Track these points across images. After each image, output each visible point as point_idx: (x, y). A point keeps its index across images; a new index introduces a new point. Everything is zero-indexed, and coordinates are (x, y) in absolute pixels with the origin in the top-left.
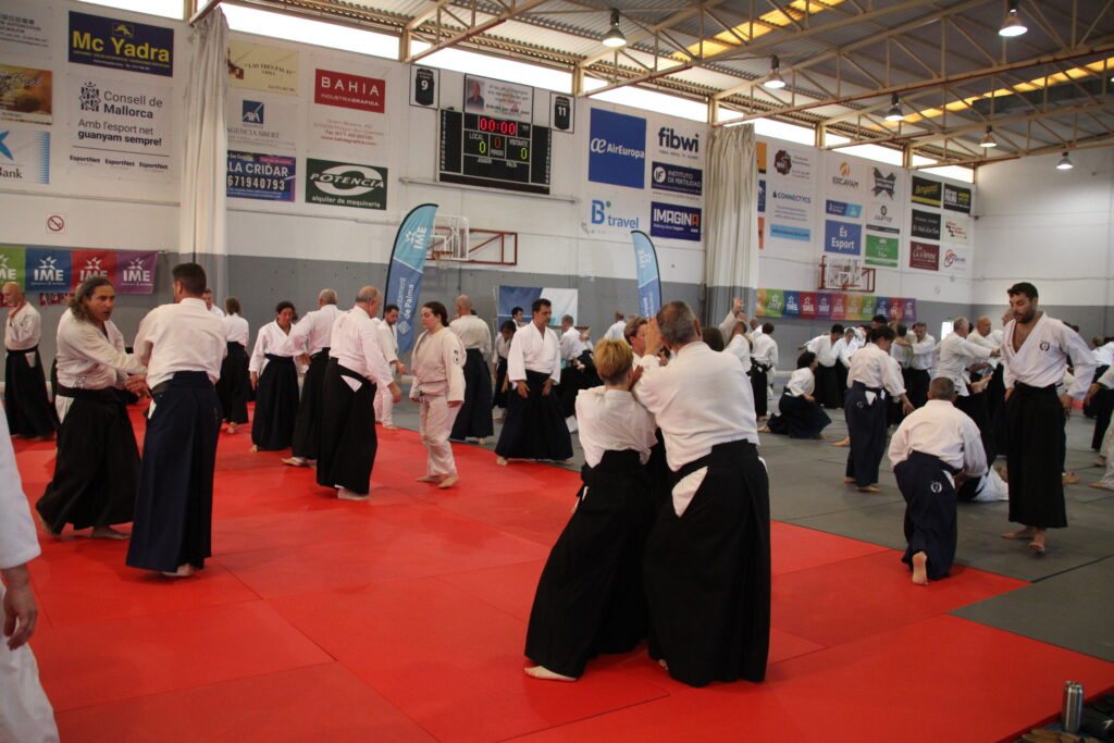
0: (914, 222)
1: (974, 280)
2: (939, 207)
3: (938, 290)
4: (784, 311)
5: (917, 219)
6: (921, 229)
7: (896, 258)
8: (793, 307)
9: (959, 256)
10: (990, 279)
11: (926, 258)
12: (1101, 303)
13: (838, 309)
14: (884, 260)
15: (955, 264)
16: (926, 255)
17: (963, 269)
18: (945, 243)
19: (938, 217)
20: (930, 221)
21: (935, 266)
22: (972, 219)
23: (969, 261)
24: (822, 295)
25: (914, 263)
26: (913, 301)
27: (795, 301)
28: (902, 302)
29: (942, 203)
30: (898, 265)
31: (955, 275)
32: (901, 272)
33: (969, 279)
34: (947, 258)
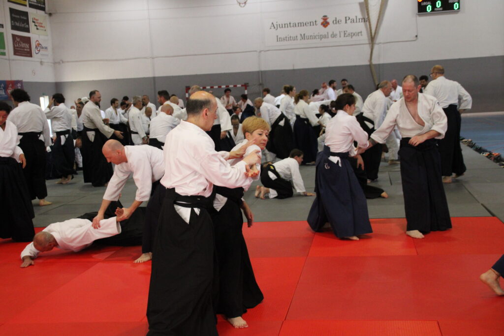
0: (12, 19)
1: (55, 63)
2: (26, 5)
3: (34, 73)
5: (13, 15)
6: (17, 24)
7: (4, 48)
9: (44, 45)
10: (68, 62)
11: (23, 48)
12: (150, 75)
15: (42, 52)
16: (23, 45)
17: (47, 55)
18: (34, 35)
19: (26, 14)
20: (22, 17)
21: (29, 54)
22: (47, 16)
23: (50, 48)
25: (17, 52)
26: (20, 82)
28: (14, 83)
29: (27, 3)
30: (7, 54)
31: (43, 60)
32: (9, 60)
33: (51, 63)
34: (36, 47)
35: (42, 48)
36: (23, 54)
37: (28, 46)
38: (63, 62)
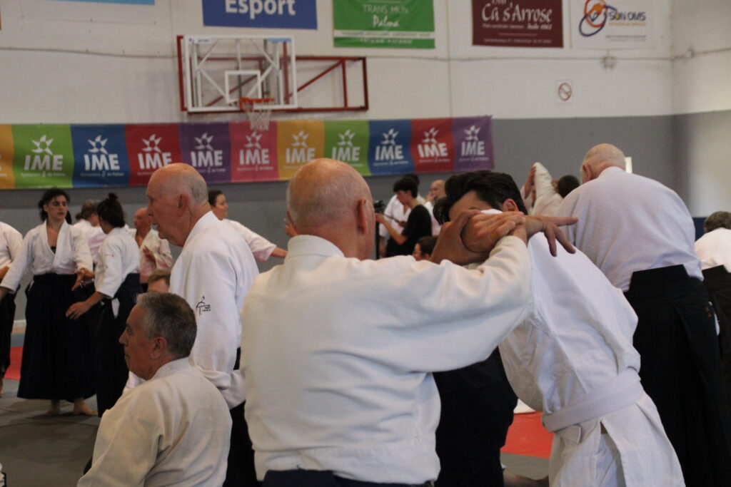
1: (674, 59)
3: (566, 92)
4: (78, 172)
7: (430, 26)
8: (103, 161)
9: (625, 8)
10: (706, 53)
13: (251, 157)
14: (392, 35)
15: (613, 28)
16: (520, 14)
17: (643, 38)
21: (554, 38)
23: (656, 17)
24: (199, 129)
25: (481, 36)
26: (483, 121)
27: (111, 149)
28: (449, 129)
30: (437, 43)
31: (613, 54)
32: (449, 60)
33: (661, 59)
34: (586, 16)
35: (620, 16)
36: (518, 41)
37: (546, 17)
38: (693, 54)
